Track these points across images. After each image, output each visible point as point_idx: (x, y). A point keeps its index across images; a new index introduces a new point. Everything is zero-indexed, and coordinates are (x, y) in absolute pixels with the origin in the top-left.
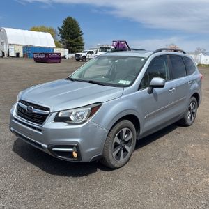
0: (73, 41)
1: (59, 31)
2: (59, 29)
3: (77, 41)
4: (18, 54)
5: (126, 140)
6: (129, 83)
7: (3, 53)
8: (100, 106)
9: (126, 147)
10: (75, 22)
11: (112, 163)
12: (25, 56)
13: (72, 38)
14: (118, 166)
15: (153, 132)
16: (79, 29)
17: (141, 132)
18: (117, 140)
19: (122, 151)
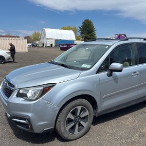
0: (89, 35)
1: (79, 29)
2: (80, 28)
3: (91, 35)
4: (52, 45)
5: (82, 117)
6: (89, 66)
7: (43, 44)
8: (53, 86)
9: (82, 122)
10: (91, 22)
11: (65, 135)
12: (56, 46)
13: (88, 34)
14: (72, 138)
15: (114, 110)
16: (93, 27)
17: (99, 110)
18: (70, 116)
19: (77, 126)
